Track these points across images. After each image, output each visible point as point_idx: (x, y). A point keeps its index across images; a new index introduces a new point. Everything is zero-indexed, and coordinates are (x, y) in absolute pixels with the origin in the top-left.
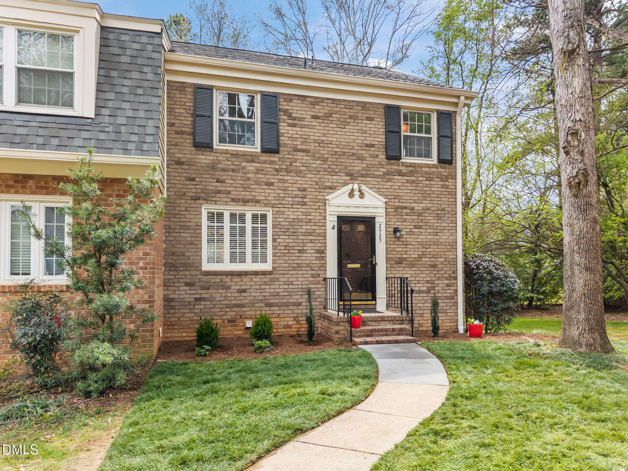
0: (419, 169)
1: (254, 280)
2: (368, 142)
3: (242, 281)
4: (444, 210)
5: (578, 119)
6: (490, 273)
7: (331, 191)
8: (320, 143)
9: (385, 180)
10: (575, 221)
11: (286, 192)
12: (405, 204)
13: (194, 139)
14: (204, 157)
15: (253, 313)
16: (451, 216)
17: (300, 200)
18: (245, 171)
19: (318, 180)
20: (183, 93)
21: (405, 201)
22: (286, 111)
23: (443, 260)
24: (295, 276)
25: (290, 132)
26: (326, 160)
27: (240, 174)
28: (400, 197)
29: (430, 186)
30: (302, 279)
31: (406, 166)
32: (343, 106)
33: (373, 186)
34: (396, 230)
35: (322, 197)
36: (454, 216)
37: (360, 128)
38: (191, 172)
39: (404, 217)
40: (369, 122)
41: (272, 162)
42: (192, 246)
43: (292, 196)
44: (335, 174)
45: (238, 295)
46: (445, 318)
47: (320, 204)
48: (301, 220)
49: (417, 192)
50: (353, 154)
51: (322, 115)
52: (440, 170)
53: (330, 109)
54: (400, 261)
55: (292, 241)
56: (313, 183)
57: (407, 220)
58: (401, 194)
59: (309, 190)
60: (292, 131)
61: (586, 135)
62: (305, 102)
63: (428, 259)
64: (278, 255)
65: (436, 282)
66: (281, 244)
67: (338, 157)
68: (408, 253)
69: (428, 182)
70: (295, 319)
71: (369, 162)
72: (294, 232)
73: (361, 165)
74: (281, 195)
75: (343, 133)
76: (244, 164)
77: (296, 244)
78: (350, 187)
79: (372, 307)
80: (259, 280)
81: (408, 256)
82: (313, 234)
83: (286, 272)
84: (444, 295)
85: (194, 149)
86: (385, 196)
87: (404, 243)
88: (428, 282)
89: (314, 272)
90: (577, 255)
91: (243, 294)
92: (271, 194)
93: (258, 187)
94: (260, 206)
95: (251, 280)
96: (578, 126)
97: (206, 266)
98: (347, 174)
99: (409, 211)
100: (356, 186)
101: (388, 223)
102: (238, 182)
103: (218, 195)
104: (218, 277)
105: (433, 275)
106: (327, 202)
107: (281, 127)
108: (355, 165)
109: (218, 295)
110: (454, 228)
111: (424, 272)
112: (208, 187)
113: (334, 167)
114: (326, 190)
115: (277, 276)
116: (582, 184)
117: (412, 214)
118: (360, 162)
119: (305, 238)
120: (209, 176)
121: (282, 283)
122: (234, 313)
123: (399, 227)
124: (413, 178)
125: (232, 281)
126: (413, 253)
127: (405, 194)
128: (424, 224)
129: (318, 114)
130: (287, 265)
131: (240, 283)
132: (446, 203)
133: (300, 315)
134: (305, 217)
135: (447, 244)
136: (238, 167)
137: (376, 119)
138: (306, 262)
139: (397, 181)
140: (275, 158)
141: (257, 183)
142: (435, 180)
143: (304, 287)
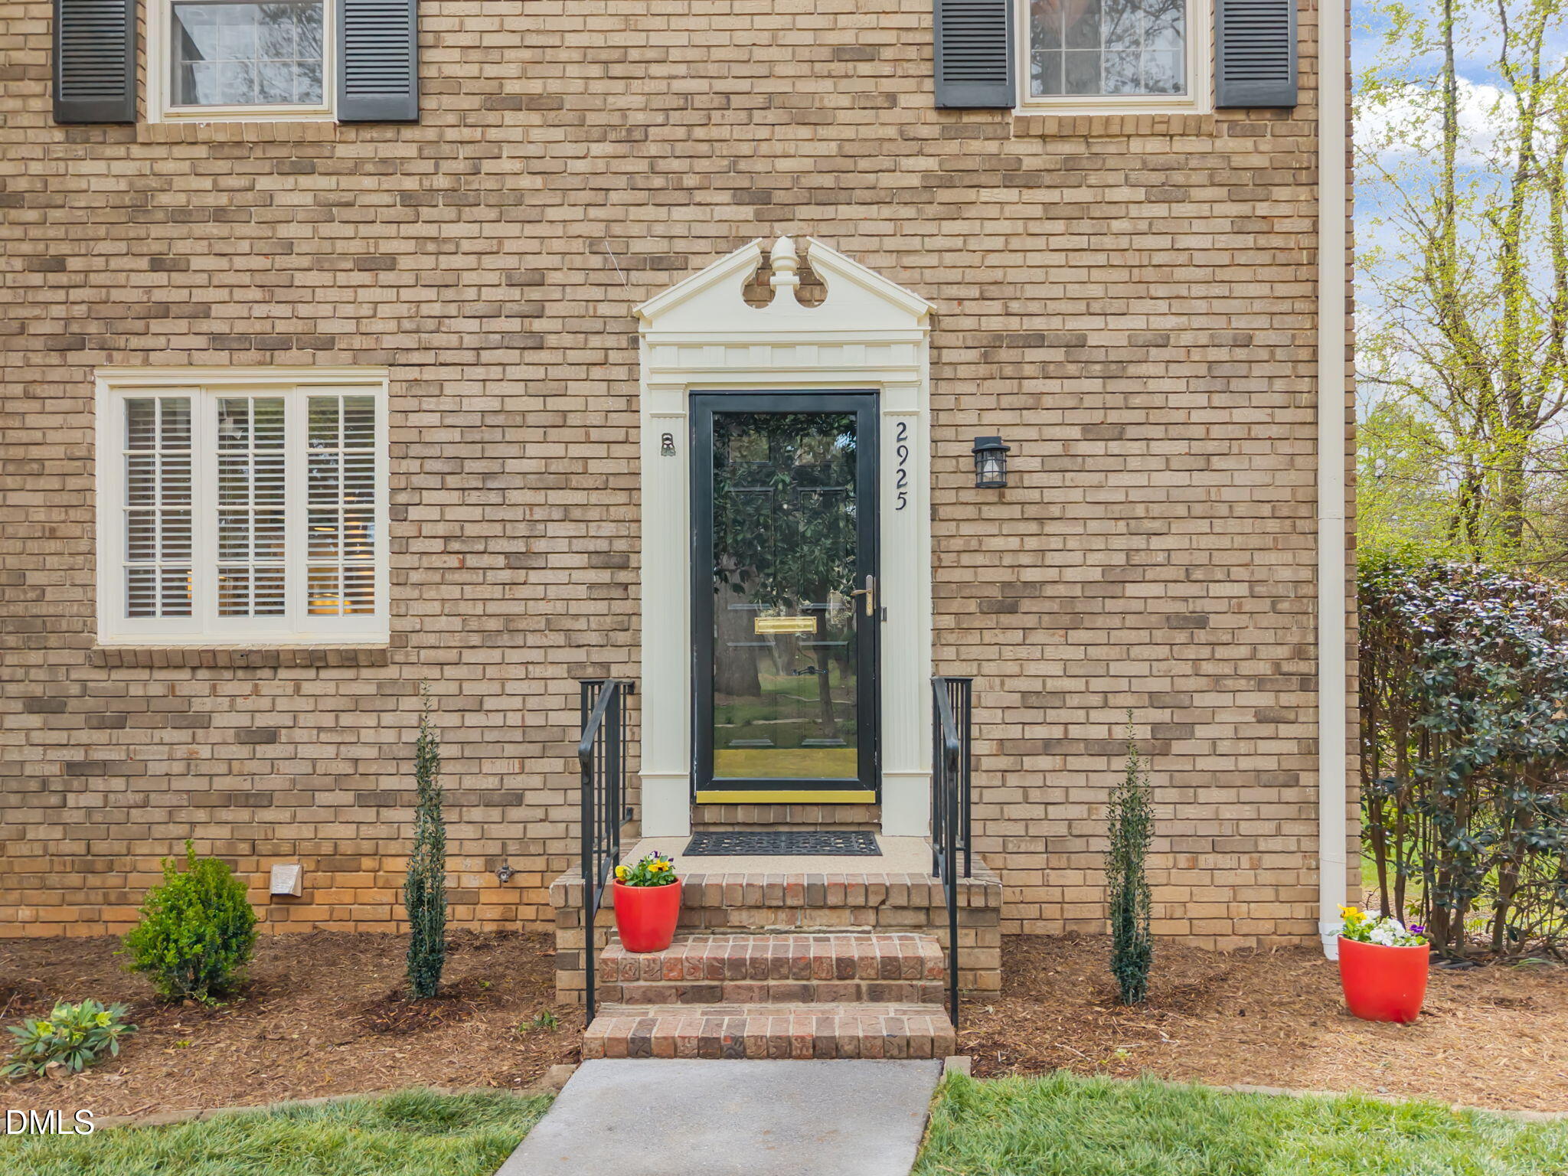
0: (1112, 149)
1: (307, 688)
2: (848, 38)
3: (256, 692)
4: (1245, 341)
7: (662, 277)
8: (611, 61)
9: (931, 211)
11: (449, 294)
12: (1038, 323)
13: (59, 95)
14: (100, 167)
15: (307, 832)
16: (1287, 369)
17: (515, 325)
18: (268, 214)
19: (597, 230)
21: (1034, 307)
23: (1242, 589)
24: (491, 672)
25: (471, 24)
26: (637, 135)
27: (250, 229)
28: (1009, 291)
29: (1174, 228)
30: (524, 687)
31: (1043, 137)
33: (873, 244)
34: (989, 449)
35: (621, 310)
36: (1303, 369)
38: (51, 234)
39: (1029, 386)
41: (387, 167)
42: (53, 545)
43: (480, 308)
44: (681, 197)
45: (244, 751)
46: (1248, 877)
47: (611, 341)
48: (521, 419)
49: (1101, 259)
50: (770, 101)
52: (1226, 144)
54: (1007, 601)
55: (476, 513)
56: (577, 245)
57: (1048, 401)
58: (1013, 275)
59: (554, 277)
60: (481, 19)
63: (1157, 590)
64: (415, 577)
65: (1201, 700)
66: (427, 529)
67: (696, 118)
68: (1052, 558)
69: (1161, 210)
70: (490, 863)
71: (849, 133)
72: (486, 475)
73: (807, 148)
74: (425, 309)
76: (263, 183)
77: (497, 529)
78: (750, 253)
79: (859, 816)
80: (331, 689)
81: (1052, 574)
82: (575, 481)
83: (452, 655)
84: (1245, 763)
85: (58, 135)
86: (934, 289)
87: (1032, 511)
88: (1155, 700)
89: (580, 655)
91: (263, 750)
92: (385, 306)
93: (326, 278)
94: (334, 364)
95: (297, 690)
97: (115, 632)
98: (742, 196)
99: (1058, 355)
100: (783, 249)
101: (944, 418)
102: (239, 262)
103: (156, 326)
104: (159, 675)
105: (1187, 668)
106: (642, 328)
107: (431, 8)
108: (778, 148)
109: (156, 750)
110: (1306, 432)
111: (1135, 651)
112: (116, 295)
113: (676, 165)
114: (635, 276)
115: (408, 673)
117: (1072, 369)
118: (805, 132)
119: (539, 497)
120: (122, 247)
121: (432, 703)
122: (225, 832)
123: (1004, 434)
124: (1083, 195)
125: (214, 692)
126: (1076, 558)
127: (1038, 275)
128: (1138, 416)
130: (456, 623)
131: (251, 703)
132: (1258, 306)
133: (512, 848)
134: (536, 404)
135: (1266, 510)
136: (240, 199)
138: (543, 607)
139: (994, 211)
140: (401, 146)
141: (321, 262)
142: (1196, 193)
143: (532, 720)
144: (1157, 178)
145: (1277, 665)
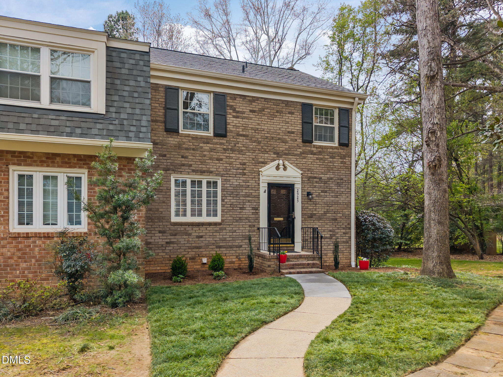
0: (325, 150)
1: (208, 229)
2: (290, 130)
3: (199, 229)
4: (342, 179)
5: (435, 123)
6: (374, 225)
7: (263, 165)
8: (256, 130)
9: (301, 157)
10: (432, 191)
11: (231, 165)
12: (315, 175)
13: (165, 126)
14: (172, 139)
15: (208, 253)
16: (347, 184)
17: (241, 171)
18: (202, 150)
19: (254, 157)
20: (157, 91)
21: (315, 173)
22: (231, 107)
23: (341, 215)
24: (237, 226)
25: (235, 122)
26: (260, 142)
27: (199, 152)
28: (311, 170)
29: (333, 162)
30: (242, 229)
31: (317, 148)
32: (272, 104)
33: (293, 162)
34: (309, 194)
35: (257, 170)
36: (349, 184)
37: (284, 120)
38: (163, 150)
39: (314, 184)
40: (290, 115)
41: (221, 144)
42: (164, 204)
43: (236, 168)
44: (266, 153)
45: (197, 239)
46: (343, 256)
47: (256, 174)
48: (242, 186)
49: (324, 166)
50: (279, 139)
51: (257, 109)
52: (340, 151)
53: (263, 105)
54: (311, 216)
55: (235, 201)
56: (251, 159)
57: (317, 187)
58: (312, 168)
59: (247, 164)
60: (236, 121)
61: (440, 134)
62: (245, 100)
63: (330, 215)
64: (226, 211)
65: (336, 231)
66: (227, 203)
67: (268, 140)
68: (317, 210)
69: (331, 160)
70: (237, 257)
71: (290, 145)
72: (237, 195)
73: (284, 147)
74: (227, 168)
75: (272, 123)
76: (201, 145)
77: (238, 203)
78: (276, 162)
79: (291, 248)
80: (212, 229)
81: (317, 212)
82: (250, 196)
83: (231, 223)
84: (342, 240)
85: (165, 133)
86: (302, 170)
87: (314, 203)
88: (330, 231)
89: (251, 224)
90: (433, 213)
91: (200, 239)
92: (221, 167)
93: (211, 161)
94: (213, 176)
95: (206, 229)
96: (435, 128)
97: (174, 219)
98: (275, 153)
99: (318, 180)
100: (281, 162)
101: (303, 189)
102: (197, 158)
103: (183, 167)
104: (183, 227)
105: (334, 226)
106: (260, 173)
107: (228, 118)
108: (280, 146)
109: (182, 239)
110: (350, 193)
111: (328, 224)
112: (176, 162)
113: (265, 147)
114: (259, 164)
115: (224, 226)
116: (437, 166)
117: (320, 182)
118: (284, 144)
119: (245, 199)
120: (176, 153)
121: (228, 231)
122: (194, 253)
123: (311, 191)
124: (321, 157)
125: (192, 230)
126: (320, 210)
127: (315, 168)
128: (328, 189)
129: (255, 109)
130: (232, 218)
131: (198, 231)
132: (344, 174)
133: (240, 254)
134: (244, 184)
135: (344, 204)
136: (197, 147)
137: (295, 113)
138: (245, 216)
139: (310, 158)
140: (224, 141)
141: (210, 159)
142: (336, 158)
143: (243, 234)
144: (331, 155)
145: (346, 226)
